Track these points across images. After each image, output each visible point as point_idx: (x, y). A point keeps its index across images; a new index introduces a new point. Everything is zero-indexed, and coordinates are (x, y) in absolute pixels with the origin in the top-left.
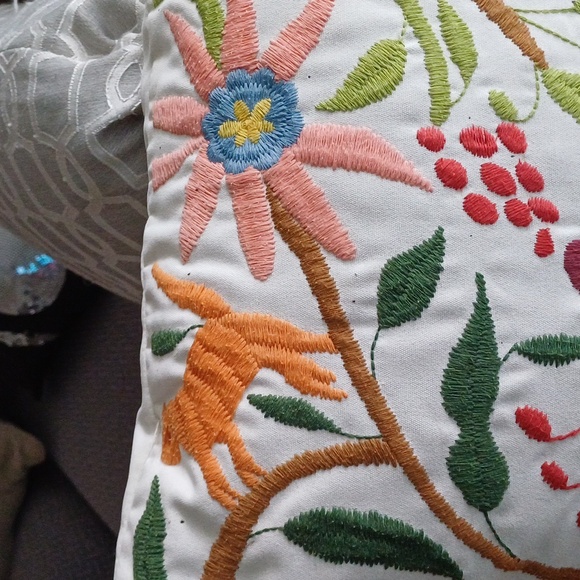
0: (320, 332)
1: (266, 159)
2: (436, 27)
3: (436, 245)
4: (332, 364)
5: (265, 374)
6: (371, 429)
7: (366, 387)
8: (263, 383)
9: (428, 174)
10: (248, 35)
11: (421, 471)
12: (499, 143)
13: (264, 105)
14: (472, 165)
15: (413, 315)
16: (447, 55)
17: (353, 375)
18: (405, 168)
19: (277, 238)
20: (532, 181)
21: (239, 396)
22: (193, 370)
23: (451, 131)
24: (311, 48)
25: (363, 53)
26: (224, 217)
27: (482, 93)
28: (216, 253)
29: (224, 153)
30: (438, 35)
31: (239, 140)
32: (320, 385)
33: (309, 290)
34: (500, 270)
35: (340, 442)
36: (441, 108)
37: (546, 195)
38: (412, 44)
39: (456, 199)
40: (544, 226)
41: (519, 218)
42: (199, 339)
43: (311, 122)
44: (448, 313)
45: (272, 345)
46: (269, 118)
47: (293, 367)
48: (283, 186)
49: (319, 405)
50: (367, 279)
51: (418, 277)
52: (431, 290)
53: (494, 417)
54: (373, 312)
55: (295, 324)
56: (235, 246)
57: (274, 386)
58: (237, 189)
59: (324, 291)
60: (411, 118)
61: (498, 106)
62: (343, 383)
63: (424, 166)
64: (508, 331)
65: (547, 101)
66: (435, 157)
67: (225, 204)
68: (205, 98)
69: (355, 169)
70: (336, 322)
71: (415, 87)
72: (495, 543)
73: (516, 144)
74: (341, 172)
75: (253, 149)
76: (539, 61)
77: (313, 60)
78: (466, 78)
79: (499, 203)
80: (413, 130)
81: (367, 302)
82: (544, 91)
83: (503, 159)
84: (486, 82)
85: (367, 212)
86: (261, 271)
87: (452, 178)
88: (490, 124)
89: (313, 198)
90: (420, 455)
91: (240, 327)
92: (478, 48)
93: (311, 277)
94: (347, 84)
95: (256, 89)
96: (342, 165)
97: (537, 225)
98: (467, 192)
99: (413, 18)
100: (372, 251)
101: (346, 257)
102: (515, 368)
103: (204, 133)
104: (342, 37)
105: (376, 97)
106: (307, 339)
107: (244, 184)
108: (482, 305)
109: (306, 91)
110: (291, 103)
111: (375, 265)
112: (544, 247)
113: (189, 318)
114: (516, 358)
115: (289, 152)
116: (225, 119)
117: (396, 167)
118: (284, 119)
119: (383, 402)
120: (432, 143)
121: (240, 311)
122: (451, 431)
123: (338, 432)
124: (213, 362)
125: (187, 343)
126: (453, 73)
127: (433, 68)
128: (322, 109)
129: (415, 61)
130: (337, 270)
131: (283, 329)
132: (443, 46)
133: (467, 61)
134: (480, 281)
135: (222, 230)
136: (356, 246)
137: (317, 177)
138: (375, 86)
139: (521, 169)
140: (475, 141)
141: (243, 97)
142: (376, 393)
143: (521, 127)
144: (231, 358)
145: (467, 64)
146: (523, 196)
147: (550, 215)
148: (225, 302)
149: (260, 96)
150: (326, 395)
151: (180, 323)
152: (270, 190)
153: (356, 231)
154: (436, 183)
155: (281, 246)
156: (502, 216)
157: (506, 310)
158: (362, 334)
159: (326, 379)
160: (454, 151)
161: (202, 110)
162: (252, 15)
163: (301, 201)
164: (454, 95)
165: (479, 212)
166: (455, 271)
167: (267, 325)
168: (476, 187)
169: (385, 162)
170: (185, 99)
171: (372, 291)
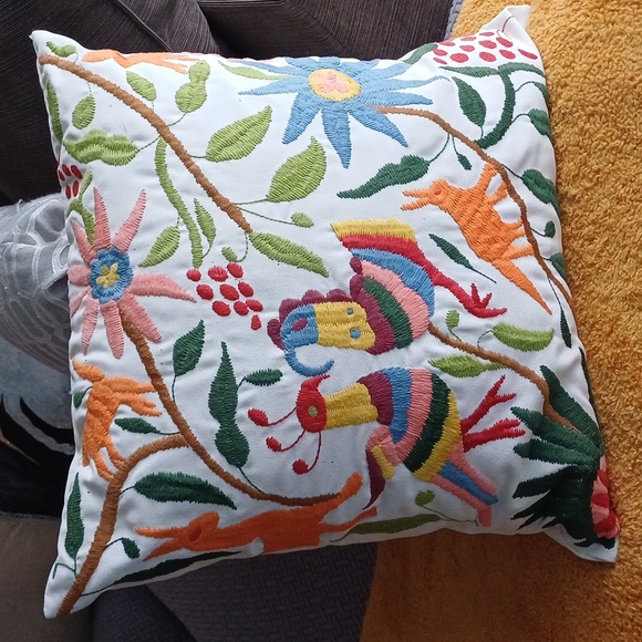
0: (147, 382)
1: (117, 295)
2: (194, 217)
3: (200, 329)
4: (153, 398)
5: (122, 407)
6: (174, 429)
7: (171, 408)
8: (121, 412)
9: (193, 293)
10: (106, 231)
11: (202, 449)
12: (229, 274)
13: (115, 266)
14: (215, 286)
15: (192, 367)
16: (200, 231)
17: (163, 402)
18: (182, 292)
19: (125, 335)
20: (247, 291)
21: (111, 421)
22: (90, 411)
23: (203, 270)
24: (134, 235)
25: (158, 235)
26: (100, 327)
27: (217, 249)
28: (98, 348)
29: (98, 294)
30: (196, 222)
31: (105, 286)
32: (149, 410)
33: (140, 360)
34: (234, 339)
35: (160, 438)
36: (198, 258)
37: (255, 298)
38: (183, 227)
39: (209, 304)
40: (255, 313)
41: (242, 311)
42: (91, 394)
43: (137, 272)
44: (208, 364)
45: (124, 392)
46: (117, 273)
47: (135, 402)
48: (126, 308)
49: (149, 420)
50: (167, 351)
51: (194, 348)
52: (199, 353)
53: (237, 416)
54: (172, 368)
55: (135, 379)
56: (106, 342)
57: (127, 412)
58: (106, 311)
59: (147, 360)
60: (183, 265)
61: (227, 254)
62: (160, 407)
63: (191, 289)
64: (240, 370)
65: (252, 249)
66: (196, 284)
67: (100, 321)
68: (88, 264)
69: (159, 296)
70: (154, 376)
71: (185, 249)
72: (248, 484)
73: (237, 273)
74: (152, 297)
75: (111, 290)
76: (247, 229)
77: (136, 241)
78: (210, 242)
79: (231, 304)
80: (185, 272)
81: (168, 363)
82: (250, 244)
83: (232, 282)
84: (221, 243)
85: (165, 316)
86: (118, 354)
87: (205, 294)
88: (224, 264)
89: (140, 313)
90: (201, 440)
91: (109, 384)
92: (216, 226)
93: (141, 353)
94: (152, 252)
95: (110, 258)
96: (152, 294)
97: (252, 314)
98: (214, 300)
99: (183, 214)
100: (169, 336)
101: (157, 341)
102: (245, 389)
103: (90, 284)
104: (149, 228)
105: (166, 257)
106: (140, 386)
107: (108, 308)
108: (226, 358)
109: (134, 257)
110: (128, 264)
111: (169, 344)
112: (256, 325)
113: (87, 383)
114: (245, 384)
115: (128, 289)
116: (98, 275)
117: (177, 292)
118: (124, 271)
119: (179, 414)
120: (194, 277)
121: (109, 376)
122: (215, 426)
123: (158, 432)
124: (98, 405)
125: (86, 397)
126: (204, 240)
127: (194, 239)
128: (140, 266)
129: (185, 236)
130: (153, 348)
131: (128, 383)
132: (198, 227)
133: (211, 233)
134: (224, 346)
135: (100, 335)
136: (161, 335)
137: (142, 301)
138: (165, 251)
139: (240, 285)
140: (216, 274)
141: (105, 263)
142: (176, 410)
143: (239, 264)
144: (106, 401)
145: (210, 235)
146: (243, 299)
147: (258, 308)
148: (101, 372)
149: (113, 262)
150: (151, 414)
151: (83, 387)
152: (120, 310)
153: (162, 327)
154: (198, 298)
155: (127, 339)
156: (233, 311)
157: (238, 359)
158: (167, 380)
160: (206, 280)
161: (88, 271)
162: (106, 220)
163: (134, 315)
164: (205, 251)
165: (221, 310)
166: (210, 342)
167: (120, 382)
168: (218, 297)
169: (171, 289)
170: (80, 266)
171: (170, 357)
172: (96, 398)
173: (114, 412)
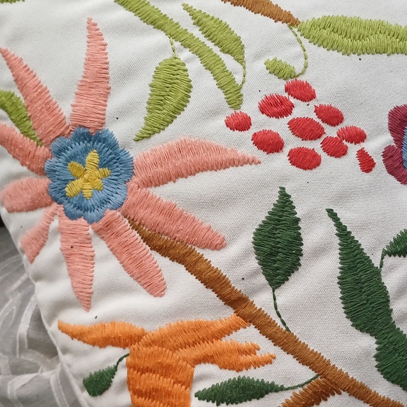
0: (228, 314)
1: (117, 199)
2: (196, 32)
3: (285, 203)
4: (249, 335)
5: (200, 369)
6: (306, 374)
7: (287, 342)
8: (203, 378)
9: (251, 151)
10: (50, 108)
11: (362, 387)
12: (292, 100)
13: (92, 157)
14: (280, 127)
15: (294, 266)
16: (216, 50)
17: (270, 337)
18: (230, 156)
19: (157, 256)
20: (333, 117)
22: (136, 393)
23: (250, 108)
24: (106, 95)
25: (150, 80)
26: (105, 258)
27: (257, 68)
29: (78, 209)
30: (202, 38)
31: (87, 193)
32: (249, 358)
33: (202, 285)
34: (343, 197)
35: (288, 396)
36: (234, 94)
37: (347, 123)
38: (185, 55)
39: (281, 159)
40: (358, 147)
41: (336, 150)
42: (129, 366)
43: (137, 153)
44: (320, 251)
45: (194, 344)
46: (102, 165)
47: (221, 354)
48: (142, 213)
49: (255, 374)
50: (245, 255)
51: (284, 235)
52: (298, 240)
53: (395, 316)
54: (262, 279)
55: (206, 318)
56: (125, 278)
57: (212, 375)
58: (106, 231)
59: (214, 281)
60: (214, 113)
61: (276, 70)
62: (266, 347)
63: (243, 143)
64: (372, 244)
65: (312, 49)
66: (248, 134)
67: (100, 248)
68: (41, 172)
69: (192, 174)
70: (235, 301)
71: (205, 89)
73: (305, 93)
74: (181, 181)
75: (102, 195)
76: (289, 20)
77: (113, 104)
78: (241, 61)
79: (316, 146)
80: (221, 122)
81: (253, 274)
82: (305, 42)
83: (302, 110)
84: (258, 56)
85: (219, 202)
86: (155, 287)
87: (269, 144)
88: (278, 87)
89: (169, 211)
90: (354, 374)
91: (160, 341)
92: (238, 32)
93: (200, 276)
94: (150, 110)
95: (80, 147)
96: (179, 175)
97: (353, 149)
98: (287, 150)
99: (175, 33)
100: (238, 231)
101: (219, 246)
102: (392, 268)
103: (56, 200)
104: (129, 73)
105: (178, 109)
106: (220, 326)
107: (108, 225)
108: (343, 233)
109: (121, 130)
110: (113, 146)
111: (245, 242)
112: (366, 163)
114: (389, 261)
115: (132, 184)
116: (66, 182)
117: (220, 157)
118: (113, 158)
119: (305, 347)
120: (240, 124)
121: (153, 328)
122: (368, 343)
123: (282, 389)
125: (122, 374)
126: (228, 61)
127: (212, 65)
128: (139, 139)
129: (194, 67)
130: (216, 259)
132: (210, 44)
133: (232, 46)
134: (332, 214)
136: (224, 234)
137: (164, 193)
138: (172, 102)
139: (319, 111)
140: (275, 107)
141: (73, 158)
142: (296, 341)
143: (302, 79)
144: (166, 370)
145: (235, 48)
146: (331, 132)
147: (359, 137)
148: (139, 326)
149: (86, 151)
150: (257, 364)
151: (108, 360)
152: (132, 221)
153: (218, 222)
154: (260, 155)
155: (163, 262)
156: (324, 156)
157: (363, 227)
158: (262, 300)
159: (251, 350)
160: (262, 123)
161: (44, 182)
162: (45, 91)
163: (161, 219)
164: (238, 79)
165: (304, 160)
166: (310, 216)
168: (292, 142)
169: (213, 158)
170: (24, 180)
171: (253, 263)
172: (144, 371)
173: (188, 383)
